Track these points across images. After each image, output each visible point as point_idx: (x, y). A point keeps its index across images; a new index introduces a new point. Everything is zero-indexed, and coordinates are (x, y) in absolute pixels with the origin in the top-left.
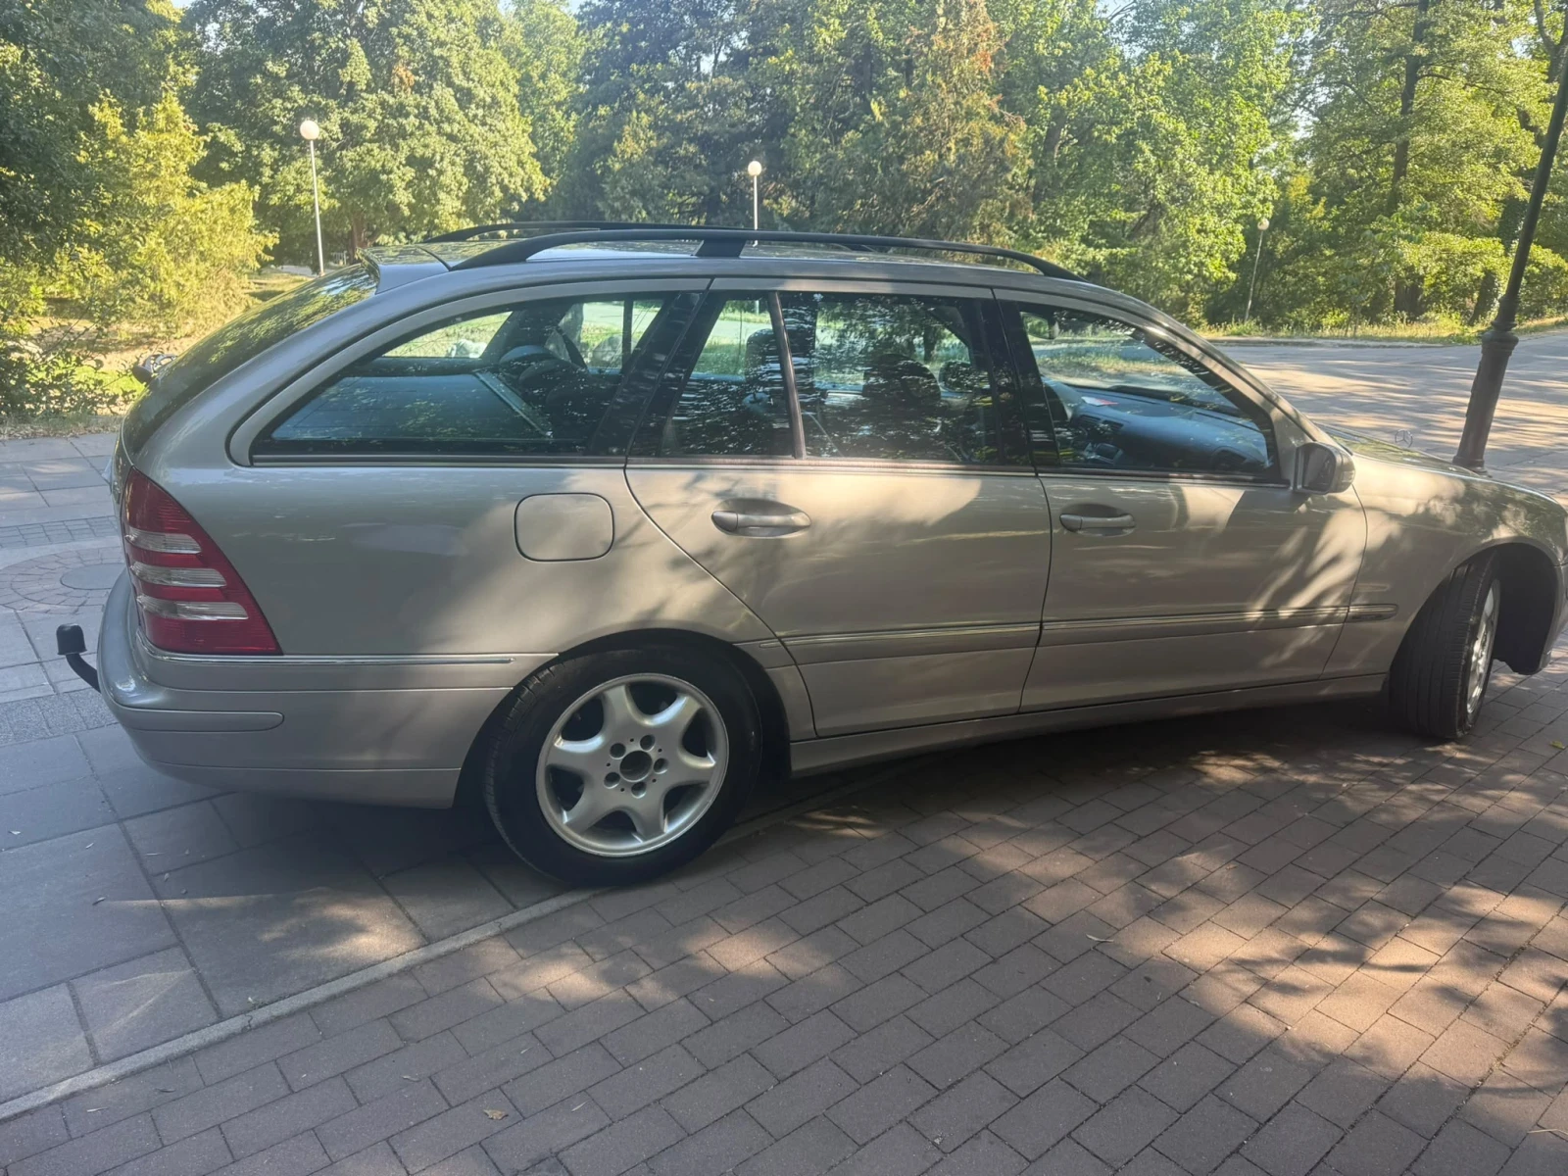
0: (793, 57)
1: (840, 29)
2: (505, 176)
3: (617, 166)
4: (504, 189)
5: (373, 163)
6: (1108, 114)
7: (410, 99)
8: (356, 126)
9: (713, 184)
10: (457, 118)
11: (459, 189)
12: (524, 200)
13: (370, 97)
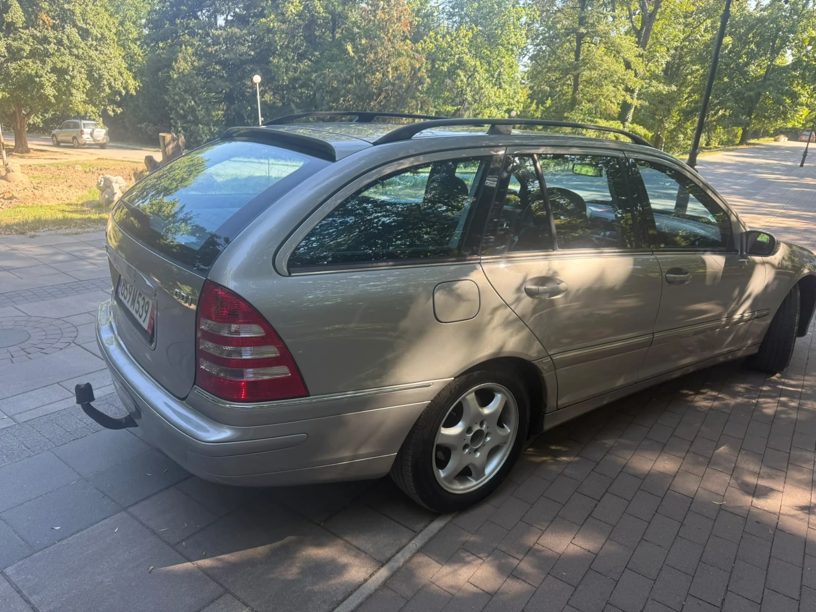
0: (274, 19)
1: (299, 5)
2: (112, 80)
3: (175, 76)
4: (111, 87)
5: (30, 71)
6: (442, 56)
7: (51, 34)
8: (17, 48)
9: (231, 87)
10: (81, 46)
11: (84, 87)
12: (123, 94)
13: (25, 32)
